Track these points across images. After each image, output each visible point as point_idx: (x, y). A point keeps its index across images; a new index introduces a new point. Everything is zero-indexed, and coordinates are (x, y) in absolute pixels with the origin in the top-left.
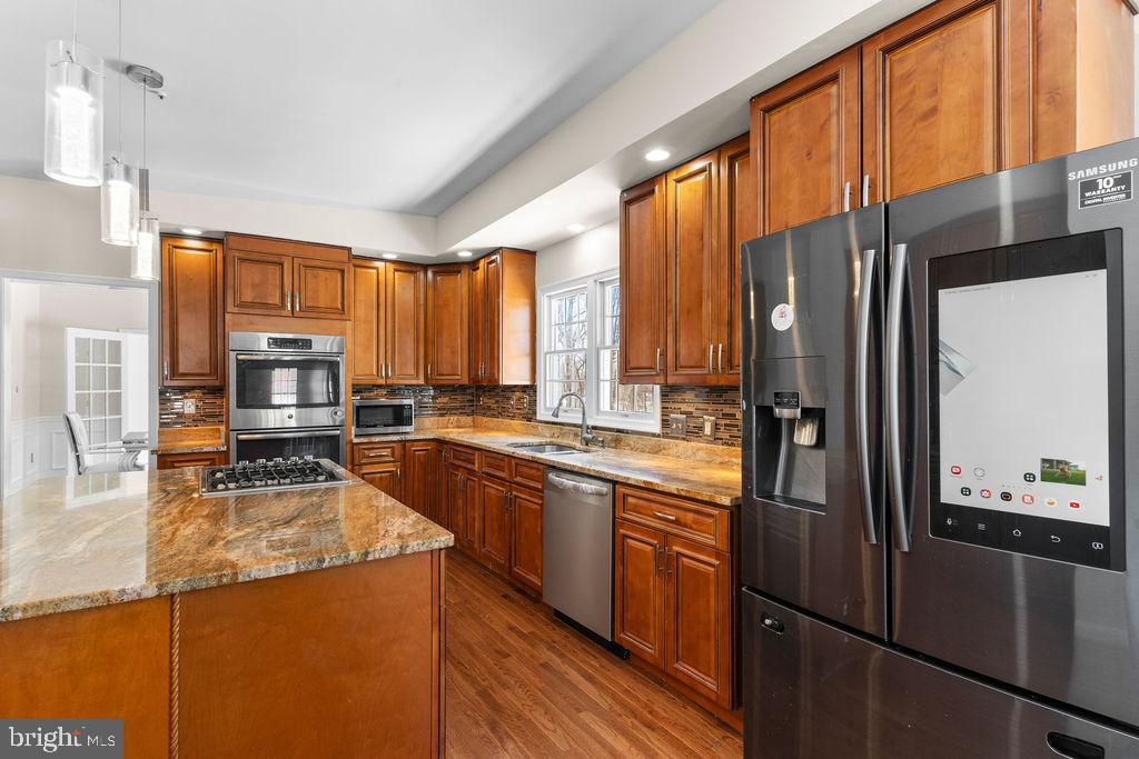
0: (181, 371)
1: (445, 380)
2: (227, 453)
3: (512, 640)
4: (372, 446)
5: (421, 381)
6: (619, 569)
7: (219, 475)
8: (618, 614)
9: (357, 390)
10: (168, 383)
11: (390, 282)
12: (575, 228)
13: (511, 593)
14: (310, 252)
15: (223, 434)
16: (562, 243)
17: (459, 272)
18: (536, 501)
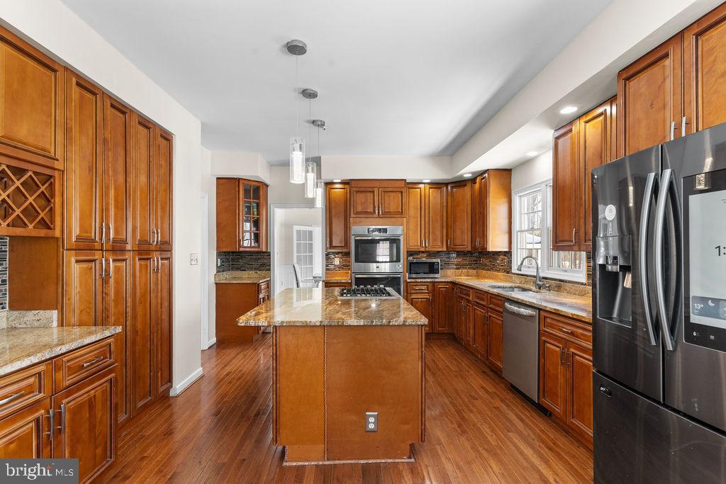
0: (334, 245)
1: (459, 248)
2: (351, 283)
3: (482, 393)
4: (417, 284)
5: (445, 249)
6: (542, 361)
7: (345, 291)
8: (541, 387)
9: (410, 253)
10: (329, 251)
11: (427, 195)
12: (532, 154)
13: (487, 370)
14: (386, 184)
15: (349, 274)
16: (526, 163)
17: (466, 185)
18: (500, 318)
